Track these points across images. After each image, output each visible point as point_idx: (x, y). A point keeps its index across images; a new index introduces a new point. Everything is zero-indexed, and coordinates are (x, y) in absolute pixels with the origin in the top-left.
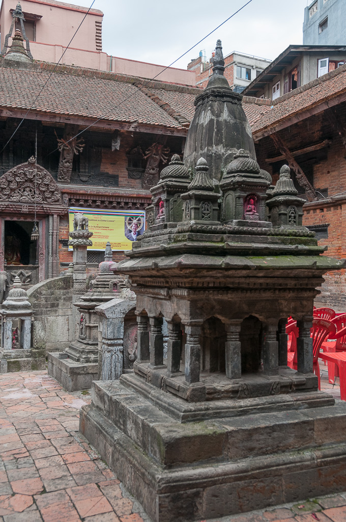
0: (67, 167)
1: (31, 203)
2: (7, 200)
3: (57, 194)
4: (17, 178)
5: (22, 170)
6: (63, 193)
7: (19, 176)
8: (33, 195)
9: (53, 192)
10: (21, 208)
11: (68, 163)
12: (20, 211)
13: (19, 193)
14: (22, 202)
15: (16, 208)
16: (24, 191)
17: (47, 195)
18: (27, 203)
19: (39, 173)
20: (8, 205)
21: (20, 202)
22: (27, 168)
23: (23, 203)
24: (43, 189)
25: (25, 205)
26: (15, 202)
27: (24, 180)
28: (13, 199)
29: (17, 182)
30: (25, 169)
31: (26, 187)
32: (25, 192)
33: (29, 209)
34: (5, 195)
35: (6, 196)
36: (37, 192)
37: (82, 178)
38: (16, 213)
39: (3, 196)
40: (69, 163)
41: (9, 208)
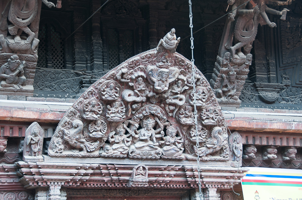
0: (240, 65)
1: (156, 159)
2: (97, 153)
3: (219, 133)
4: (126, 93)
5: (142, 70)
6: (232, 131)
7: (132, 88)
8: (162, 139)
9: (210, 128)
10: (130, 175)
11: (241, 54)
12: (128, 181)
13: (127, 133)
14: (133, 159)
15: (117, 174)
16: (140, 128)
17: (197, 135)
18: (147, 159)
19: (182, 77)
20: (98, 168)
21: (128, 157)
22: (153, 63)
23: (138, 159)
24: (189, 121)
25: (142, 164)
26: (116, 158)
27: (144, 99)
28: (111, 150)
29: (126, 103)
30: (150, 67)
31: (146, 117)
32: (143, 131)
33: (150, 175)
34: (95, 140)
35: (96, 144)
36: (172, 129)
37: (263, 94)
38: (116, 189)
39: (87, 144)
40: (245, 53)
41: (101, 174)
